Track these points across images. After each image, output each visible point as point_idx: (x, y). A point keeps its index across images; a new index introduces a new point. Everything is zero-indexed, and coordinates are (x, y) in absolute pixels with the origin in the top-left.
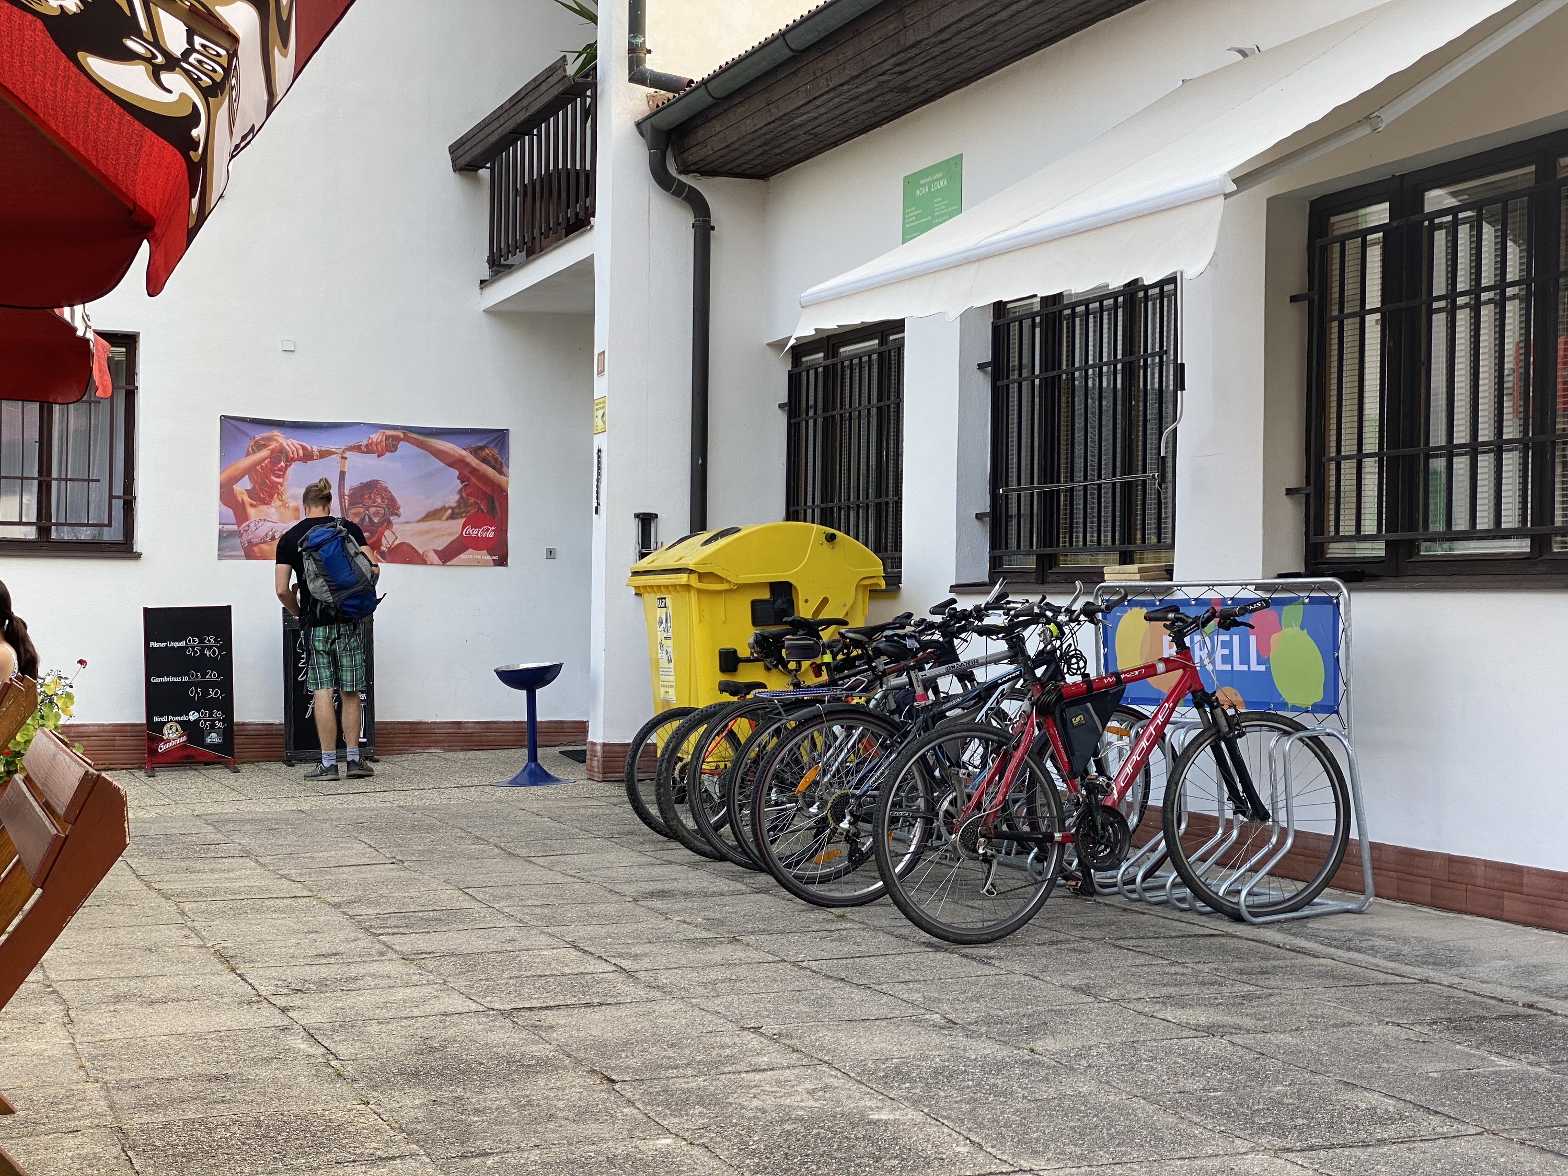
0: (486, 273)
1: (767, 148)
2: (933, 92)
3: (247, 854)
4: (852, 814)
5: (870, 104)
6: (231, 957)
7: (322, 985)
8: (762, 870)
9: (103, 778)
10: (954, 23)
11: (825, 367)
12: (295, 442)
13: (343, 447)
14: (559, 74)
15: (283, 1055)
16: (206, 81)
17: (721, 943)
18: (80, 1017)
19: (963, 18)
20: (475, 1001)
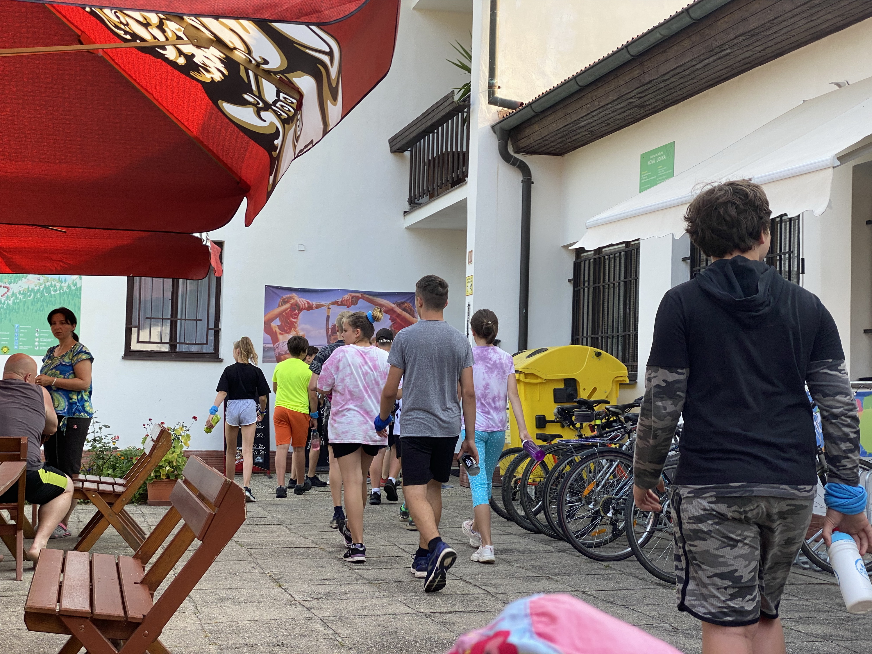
0: (407, 207)
1: (563, 139)
2: (659, 107)
3: (281, 523)
4: (613, 508)
5: (622, 114)
6: (279, 579)
7: (328, 595)
8: (562, 539)
9: (234, 483)
10: (672, 70)
11: (595, 259)
12: (304, 300)
13: (329, 303)
14: (450, 100)
15: (311, 634)
16: (285, 115)
17: (542, 579)
18: (203, 609)
19: (677, 67)
20: (410, 607)
